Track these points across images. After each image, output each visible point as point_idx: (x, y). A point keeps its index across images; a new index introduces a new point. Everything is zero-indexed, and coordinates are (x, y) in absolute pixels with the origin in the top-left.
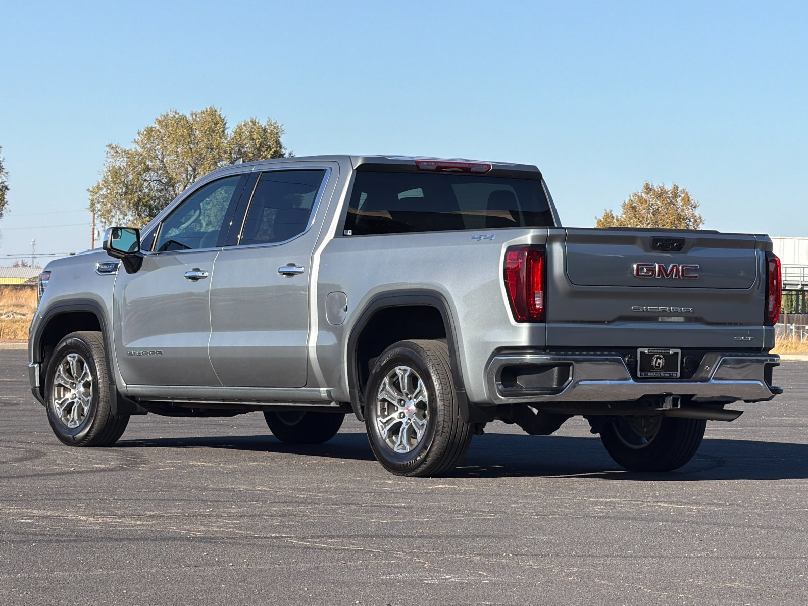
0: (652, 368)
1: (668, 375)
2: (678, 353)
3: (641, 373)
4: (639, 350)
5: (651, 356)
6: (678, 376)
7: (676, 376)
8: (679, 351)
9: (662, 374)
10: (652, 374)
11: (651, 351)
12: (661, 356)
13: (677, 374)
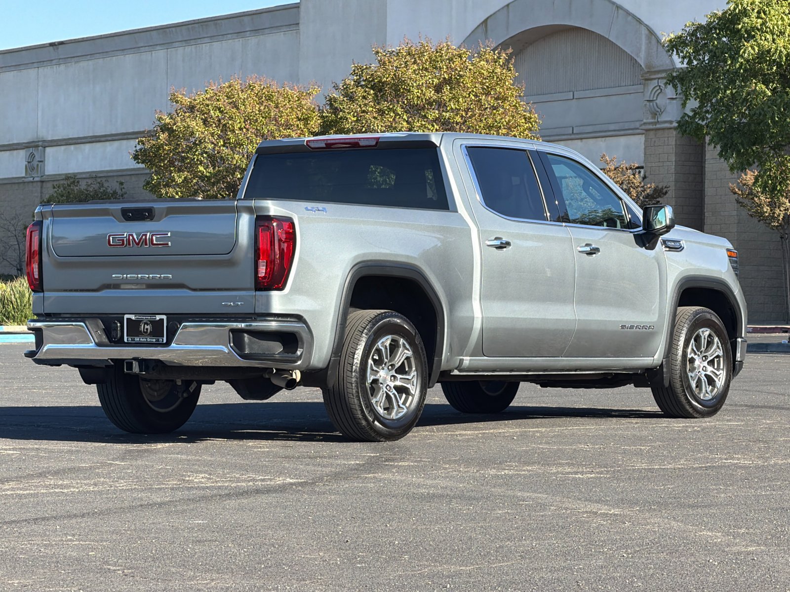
0: (139, 334)
1: (154, 340)
2: (163, 319)
3: (128, 339)
4: (126, 316)
5: (138, 322)
6: (165, 341)
7: (163, 341)
8: (164, 317)
9: (149, 340)
10: (138, 340)
11: (138, 317)
12: (149, 323)
13: (163, 339)
